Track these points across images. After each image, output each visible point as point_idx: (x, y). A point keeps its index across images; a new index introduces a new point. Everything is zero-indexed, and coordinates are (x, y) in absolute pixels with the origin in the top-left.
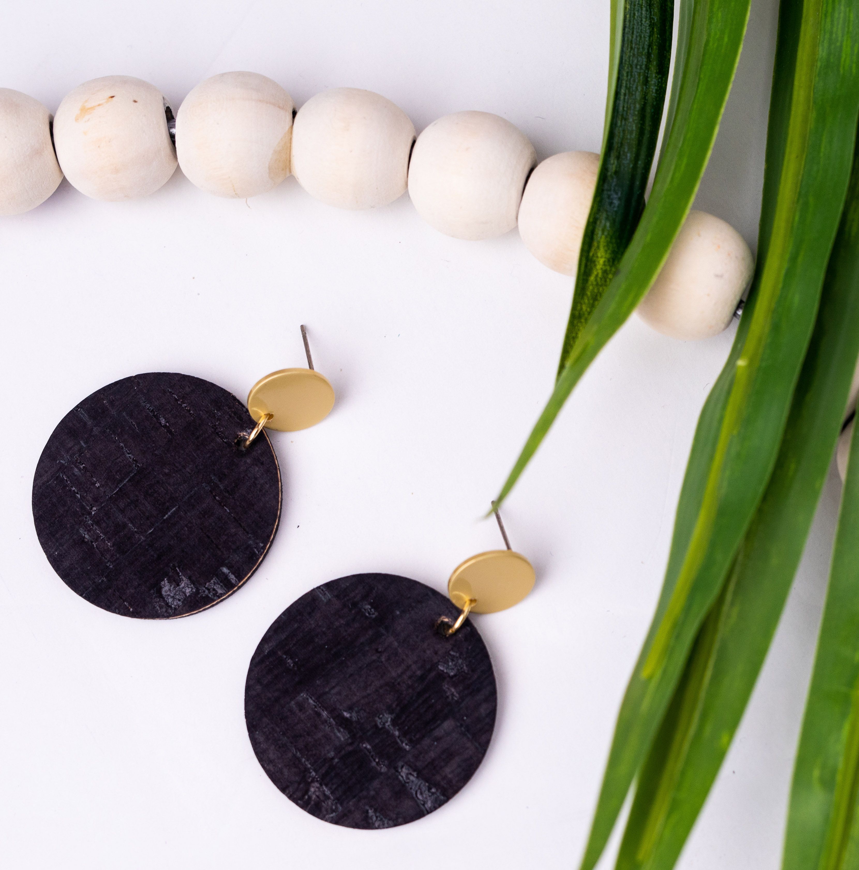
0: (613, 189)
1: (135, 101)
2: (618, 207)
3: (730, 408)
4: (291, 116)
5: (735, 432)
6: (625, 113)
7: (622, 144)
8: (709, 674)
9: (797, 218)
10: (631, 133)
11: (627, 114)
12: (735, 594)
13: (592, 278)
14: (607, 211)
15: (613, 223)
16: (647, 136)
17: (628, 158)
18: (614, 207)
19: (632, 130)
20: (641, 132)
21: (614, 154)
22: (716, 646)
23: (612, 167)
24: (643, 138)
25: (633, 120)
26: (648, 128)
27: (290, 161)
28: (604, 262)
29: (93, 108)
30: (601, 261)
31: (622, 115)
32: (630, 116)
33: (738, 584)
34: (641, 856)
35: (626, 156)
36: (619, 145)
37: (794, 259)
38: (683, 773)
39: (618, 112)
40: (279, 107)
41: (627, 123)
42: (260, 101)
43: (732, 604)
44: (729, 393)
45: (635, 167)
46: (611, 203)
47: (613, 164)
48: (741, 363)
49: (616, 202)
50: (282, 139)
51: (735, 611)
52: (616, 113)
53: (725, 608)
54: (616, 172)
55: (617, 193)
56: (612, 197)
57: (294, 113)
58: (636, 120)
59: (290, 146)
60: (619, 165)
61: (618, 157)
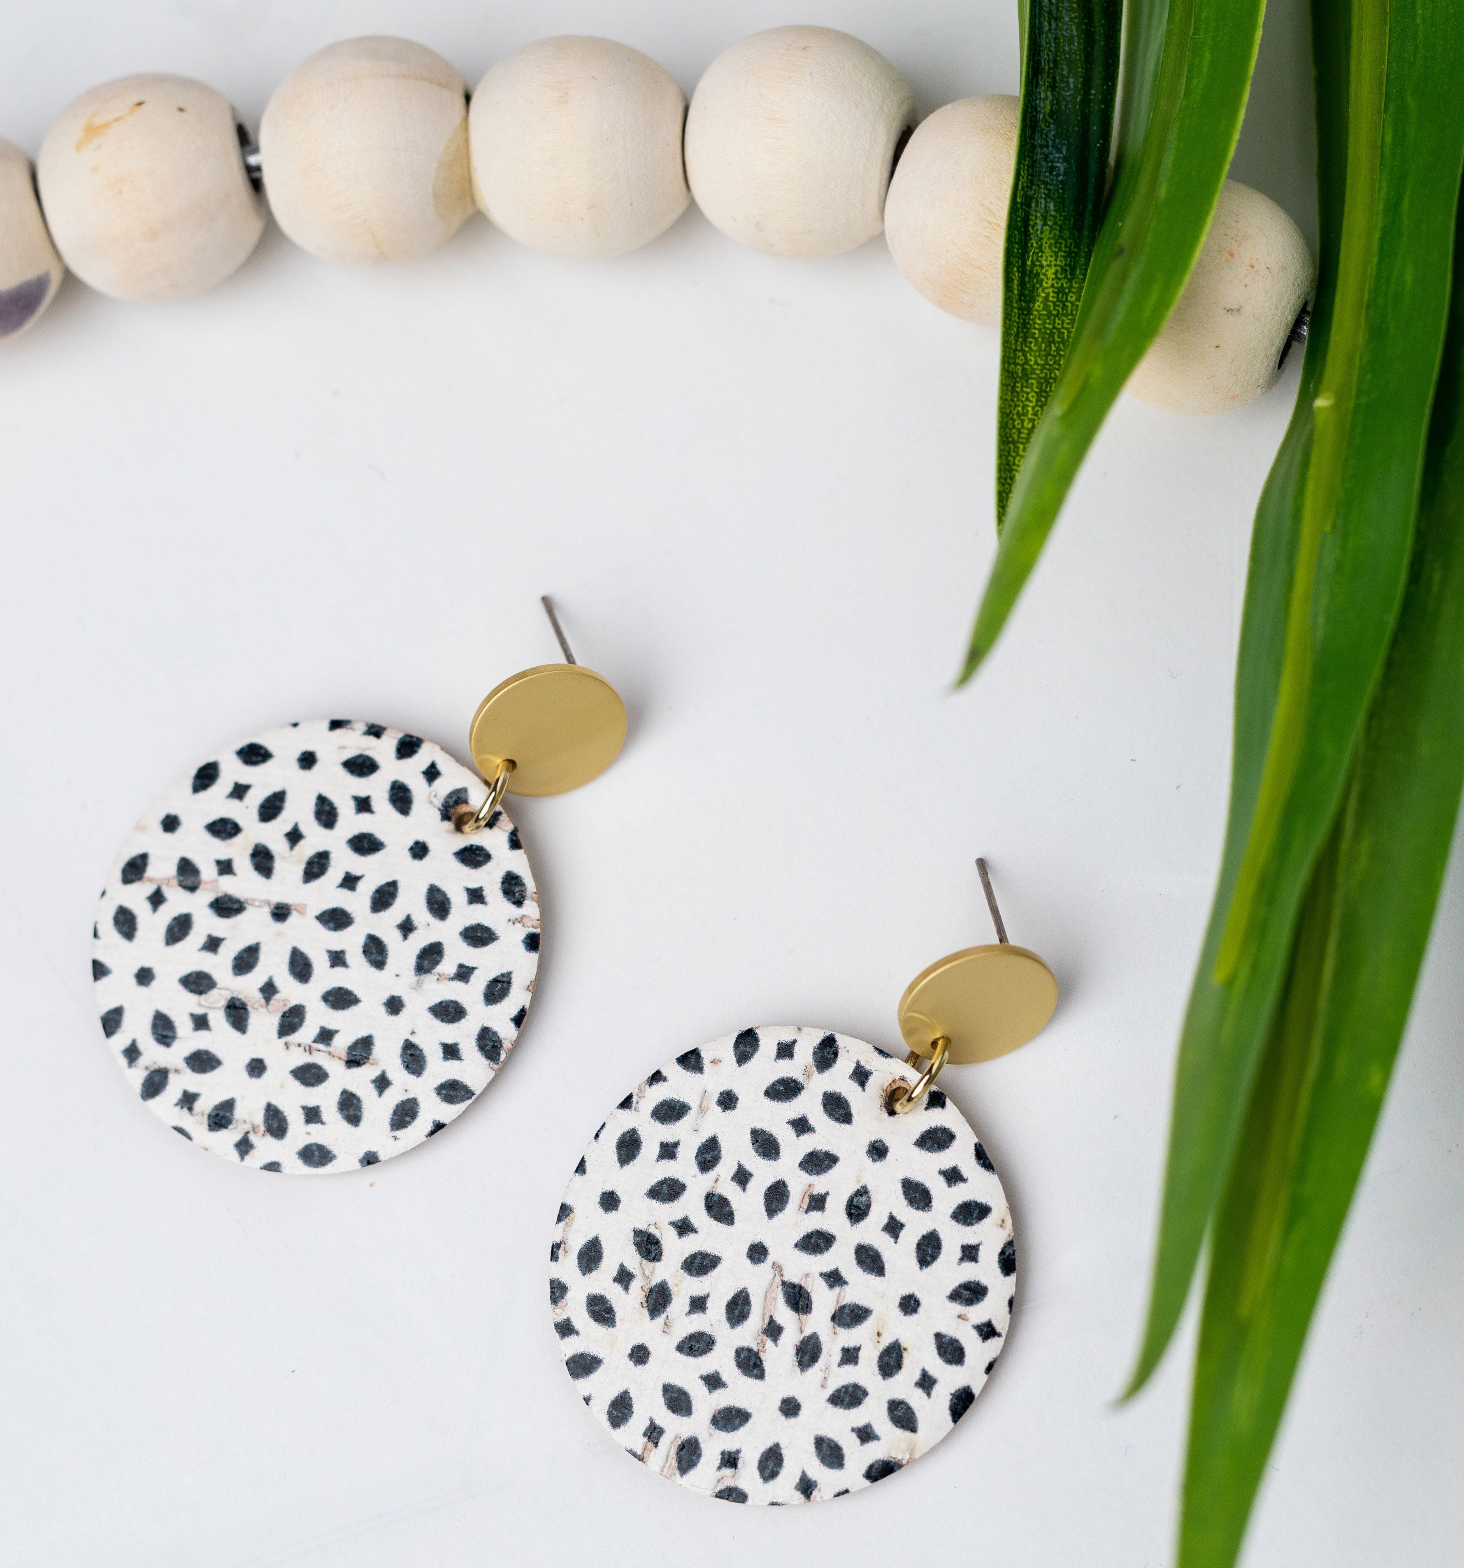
0: (1050, 143)
1: (181, 110)
2: (1065, 174)
3: (1311, 486)
4: (461, 101)
5: (1328, 528)
6: (1054, 8)
7: (1055, 62)
8: (1329, 965)
9: (1388, 139)
10: (1070, 41)
11: (1058, 10)
12: (1361, 815)
13: (1038, 305)
14: (1046, 183)
15: (1061, 203)
16: (1100, 43)
17: (1072, 86)
18: (1058, 175)
19: (1073, 37)
20: (1089, 38)
21: (1044, 81)
22: (1337, 914)
23: (1045, 106)
24: (1092, 48)
25: (1071, 20)
26: (1099, 31)
27: (470, 181)
28: (1056, 273)
29: (106, 126)
30: (1051, 273)
31: (1050, 12)
32: (1064, 11)
33: (1364, 798)
34: (1244, 1310)
35: (1068, 83)
36: (1051, 65)
37: (1393, 209)
38: (1305, 1149)
39: (1041, 7)
40: (439, 85)
41: (1060, 25)
42: (404, 76)
43: (1357, 835)
44: (1305, 464)
45: (1086, 101)
46: (1052, 169)
47: (1046, 98)
48: (1321, 403)
49: (1061, 166)
50: (450, 140)
51: (1365, 846)
52: (1037, 8)
53: (1345, 844)
54: (1052, 113)
55: (1059, 151)
56: (1051, 157)
57: (468, 98)
58: (1076, 18)
59: (468, 153)
60: (1057, 100)
61: (1053, 87)
